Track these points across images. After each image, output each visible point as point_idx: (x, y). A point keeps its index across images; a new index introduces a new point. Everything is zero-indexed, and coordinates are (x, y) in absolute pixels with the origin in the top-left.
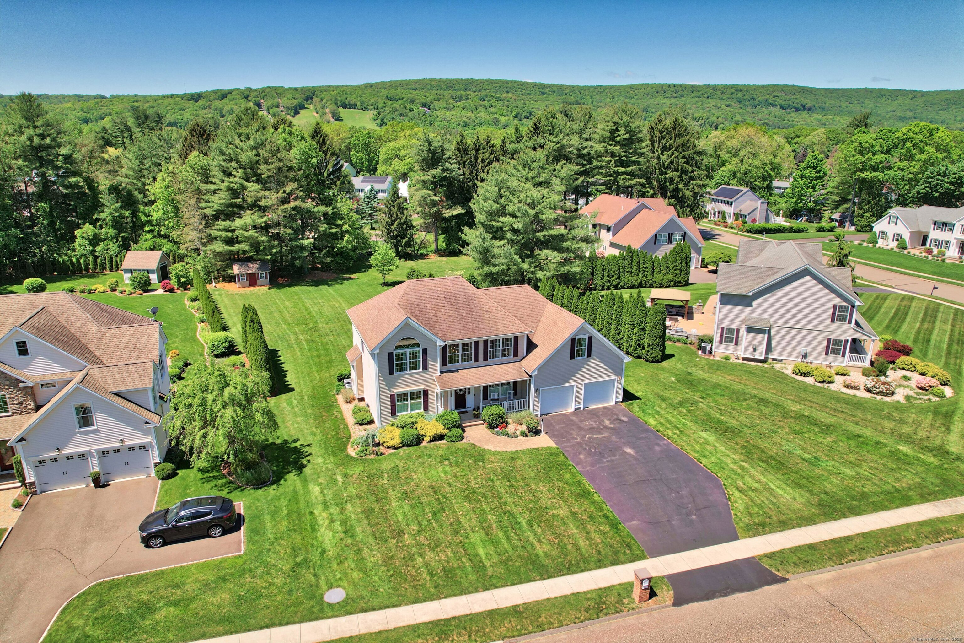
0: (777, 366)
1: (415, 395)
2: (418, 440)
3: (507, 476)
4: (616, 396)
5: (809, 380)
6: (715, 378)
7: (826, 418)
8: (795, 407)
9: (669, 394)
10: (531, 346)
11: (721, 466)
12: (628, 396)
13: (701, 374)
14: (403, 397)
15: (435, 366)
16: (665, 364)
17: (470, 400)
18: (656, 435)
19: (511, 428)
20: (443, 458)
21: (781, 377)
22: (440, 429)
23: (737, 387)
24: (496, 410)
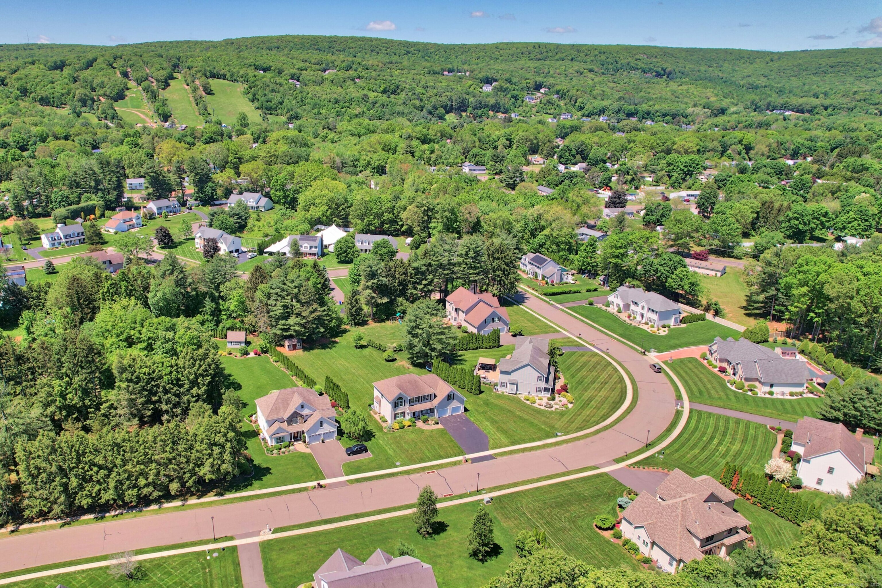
0: (520, 396)
1: (402, 413)
2: (403, 427)
3: (431, 437)
4: (462, 410)
5: (528, 402)
6: (497, 402)
7: (525, 416)
8: (518, 413)
9: (479, 409)
10: (435, 396)
11: (489, 433)
12: (466, 410)
13: (492, 400)
14: (398, 414)
15: (407, 405)
16: (481, 395)
17: (416, 414)
18: (473, 424)
19: (430, 422)
20: (412, 432)
21: (519, 401)
22: (410, 423)
23: (503, 405)
24: (425, 417)
